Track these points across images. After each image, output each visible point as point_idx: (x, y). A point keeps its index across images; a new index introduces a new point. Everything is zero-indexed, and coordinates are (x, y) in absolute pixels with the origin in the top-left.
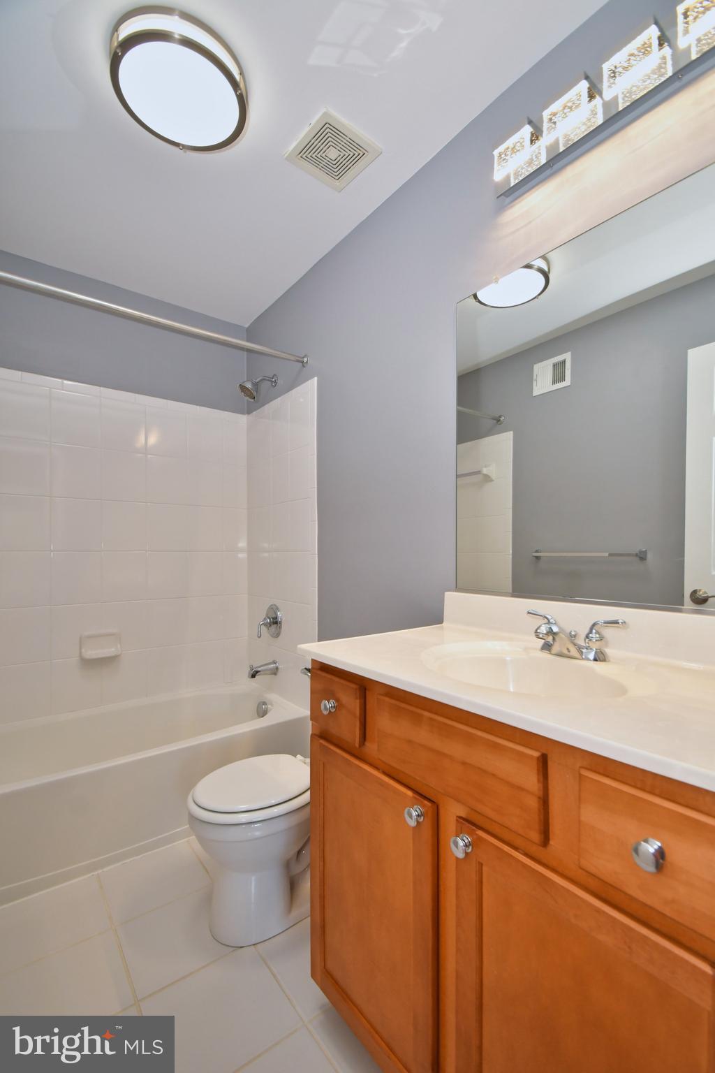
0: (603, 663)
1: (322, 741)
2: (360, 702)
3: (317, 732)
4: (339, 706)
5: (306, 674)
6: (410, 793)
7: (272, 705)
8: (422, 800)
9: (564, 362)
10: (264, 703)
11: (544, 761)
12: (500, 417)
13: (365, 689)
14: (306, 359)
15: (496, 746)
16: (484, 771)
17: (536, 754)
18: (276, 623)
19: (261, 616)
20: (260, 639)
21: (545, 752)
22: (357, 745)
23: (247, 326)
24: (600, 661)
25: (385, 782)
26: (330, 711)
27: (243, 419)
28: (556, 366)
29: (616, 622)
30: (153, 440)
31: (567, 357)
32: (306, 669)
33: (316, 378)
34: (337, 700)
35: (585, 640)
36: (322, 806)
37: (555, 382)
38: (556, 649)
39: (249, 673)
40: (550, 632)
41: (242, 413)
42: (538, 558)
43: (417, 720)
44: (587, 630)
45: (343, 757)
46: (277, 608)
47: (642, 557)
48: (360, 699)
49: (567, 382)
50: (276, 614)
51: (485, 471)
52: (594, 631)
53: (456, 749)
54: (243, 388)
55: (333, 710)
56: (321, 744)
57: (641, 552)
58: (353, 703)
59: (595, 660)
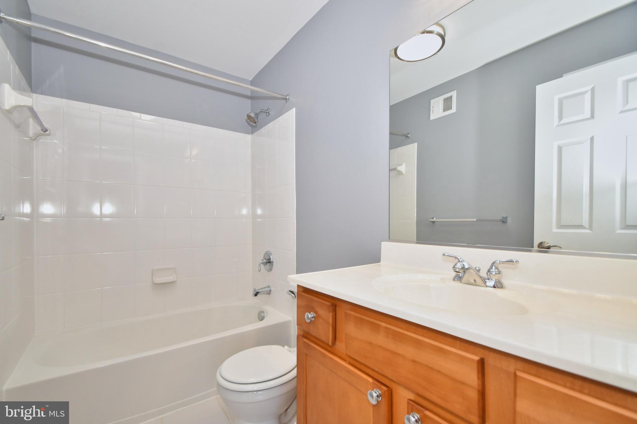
0: (501, 289)
1: (305, 340)
2: (332, 315)
3: (301, 333)
4: (317, 317)
5: (290, 294)
6: (370, 380)
7: (267, 313)
8: (380, 385)
9: (451, 97)
10: (263, 312)
11: (482, 363)
12: (408, 134)
13: (336, 306)
14: (288, 97)
15: (440, 350)
16: (432, 369)
17: (476, 358)
18: (270, 262)
19: (261, 258)
20: (259, 272)
21: (482, 356)
22: (330, 344)
23: (251, 79)
24: (498, 288)
25: (352, 370)
26: (311, 320)
27: (249, 137)
28: (445, 100)
29: (511, 261)
30: (194, 152)
31: (454, 94)
32: (290, 291)
33: (294, 109)
34: (316, 312)
35: (487, 273)
36: (305, 383)
37: (445, 110)
38: (465, 279)
39: (253, 293)
40: (463, 268)
41: (248, 133)
42: (433, 222)
43: (375, 328)
44: (488, 267)
45: (321, 352)
46: (271, 253)
47: (504, 221)
48: (332, 312)
49: (454, 110)
50: (270, 257)
51: (399, 168)
52: (494, 268)
53: (408, 351)
54: (249, 117)
55: (313, 319)
56: (304, 342)
57: (503, 218)
58: (327, 316)
59: (494, 287)
